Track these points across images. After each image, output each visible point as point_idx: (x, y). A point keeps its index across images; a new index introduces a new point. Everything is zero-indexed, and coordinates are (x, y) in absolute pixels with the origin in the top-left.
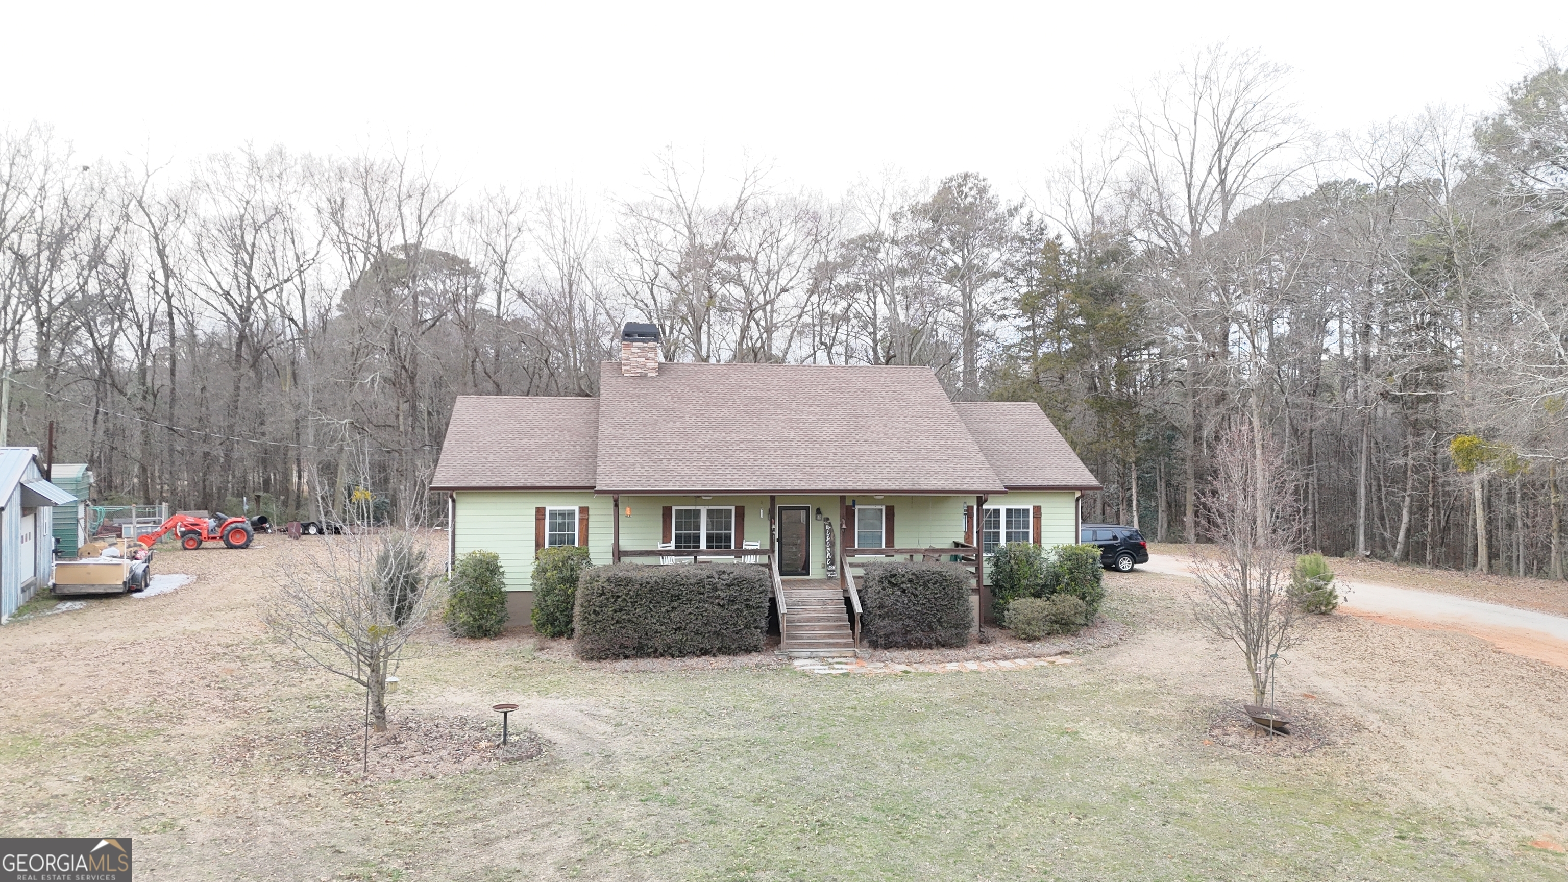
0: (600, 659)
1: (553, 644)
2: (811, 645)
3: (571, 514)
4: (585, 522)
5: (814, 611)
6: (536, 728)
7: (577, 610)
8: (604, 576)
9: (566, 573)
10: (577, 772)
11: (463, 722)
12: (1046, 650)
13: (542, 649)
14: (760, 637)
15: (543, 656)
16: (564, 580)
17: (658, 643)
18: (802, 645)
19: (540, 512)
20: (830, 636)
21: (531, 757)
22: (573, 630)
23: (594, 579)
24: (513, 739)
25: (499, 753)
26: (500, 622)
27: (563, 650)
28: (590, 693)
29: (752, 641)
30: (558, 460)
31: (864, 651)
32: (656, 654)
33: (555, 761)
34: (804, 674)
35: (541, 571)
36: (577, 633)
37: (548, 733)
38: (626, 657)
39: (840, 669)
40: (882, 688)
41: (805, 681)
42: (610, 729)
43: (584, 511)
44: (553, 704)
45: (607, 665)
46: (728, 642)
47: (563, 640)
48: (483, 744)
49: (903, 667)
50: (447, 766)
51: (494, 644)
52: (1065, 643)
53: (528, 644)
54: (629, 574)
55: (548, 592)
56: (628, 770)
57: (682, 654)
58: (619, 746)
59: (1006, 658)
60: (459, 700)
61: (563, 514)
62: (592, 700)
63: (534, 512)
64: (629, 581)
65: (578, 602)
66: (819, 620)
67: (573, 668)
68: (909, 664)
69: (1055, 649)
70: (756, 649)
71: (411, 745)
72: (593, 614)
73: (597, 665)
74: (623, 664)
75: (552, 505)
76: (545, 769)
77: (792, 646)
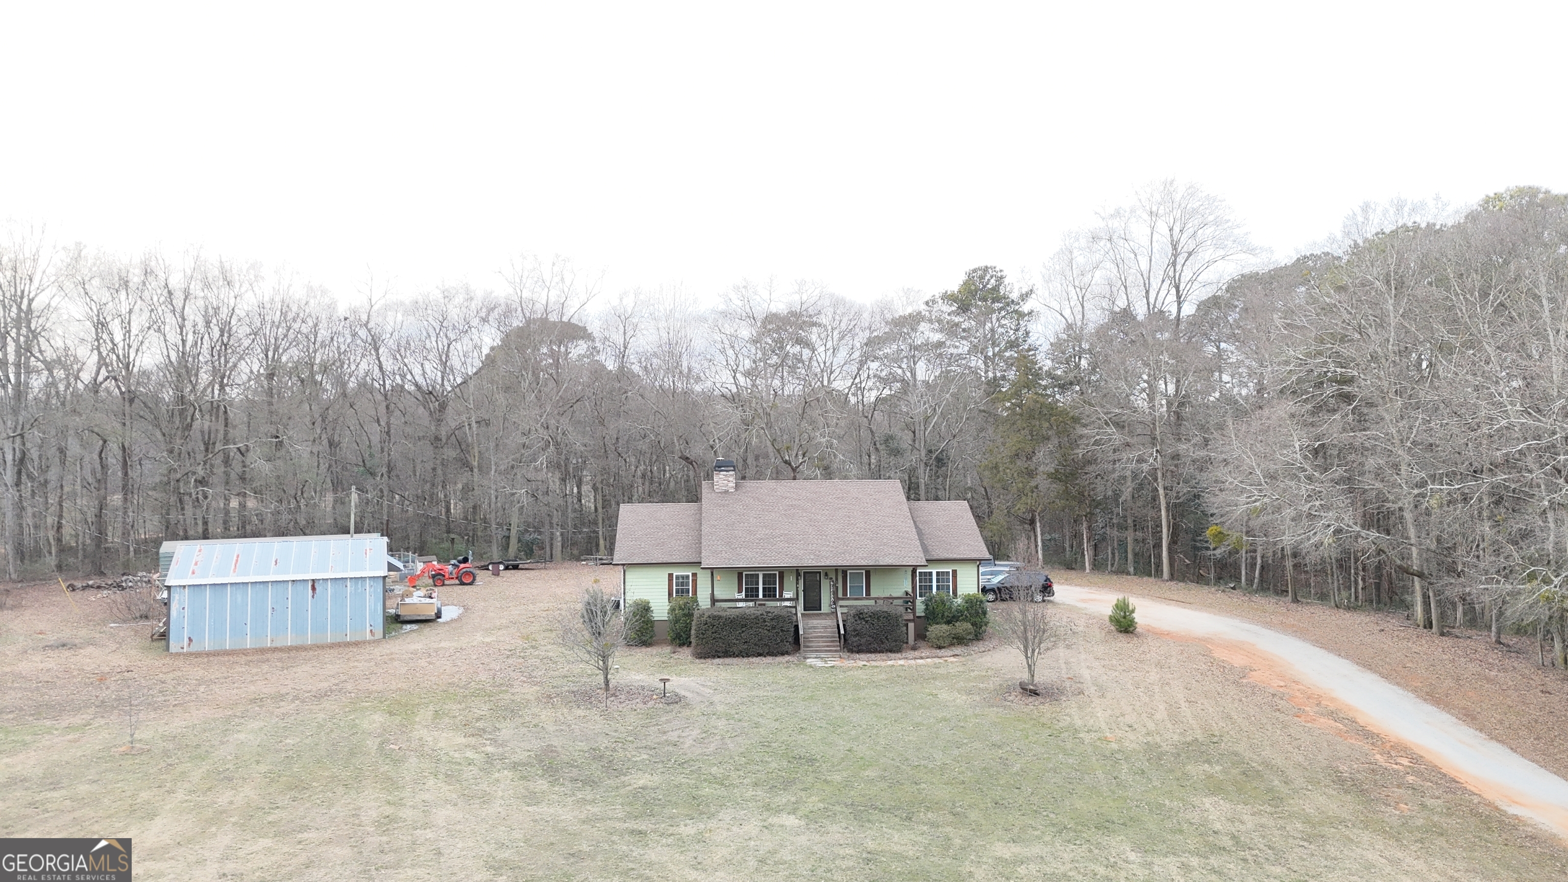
0: (705, 658)
1: (680, 650)
2: (817, 651)
3: (688, 577)
4: (695, 582)
5: (819, 632)
6: (677, 691)
7: (693, 632)
8: (707, 615)
9: (686, 611)
10: (698, 709)
11: (643, 688)
12: (946, 654)
13: (674, 652)
14: (790, 648)
15: (676, 656)
16: (685, 615)
17: (735, 649)
18: (812, 651)
19: (671, 576)
20: (828, 646)
21: (677, 703)
22: (690, 643)
23: (702, 616)
24: (667, 695)
25: (663, 700)
26: (651, 637)
27: (686, 653)
28: (702, 675)
29: (785, 649)
30: (679, 546)
31: (845, 655)
32: (734, 655)
33: (688, 705)
34: (811, 666)
35: (672, 610)
36: (693, 644)
37: (682, 693)
38: (719, 657)
39: (830, 664)
40: (849, 673)
41: (811, 670)
42: (712, 692)
43: (694, 575)
44: (684, 680)
45: (709, 660)
46: (772, 650)
47: (685, 648)
48: (655, 697)
49: (865, 663)
50: (641, 705)
51: (649, 649)
52: (958, 650)
53: (667, 649)
54: (720, 614)
55: (677, 621)
56: (720, 708)
57: (748, 656)
58: (716, 698)
59: (922, 658)
60: (638, 678)
61: (683, 577)
62: (703, 678)
63: (667, 576)
64: (720, 617)
65: (693, 628)
66: (822, 637)
67: (691, 662)
68: (868, 661)
69: (951, 653)
70: (787, 653)
71: (623, 697)
72: (701, 635)
73: (703, 661)
74: (717, 661)
75: (677, 572)
76: (683, 707)
77: (805, 651)
